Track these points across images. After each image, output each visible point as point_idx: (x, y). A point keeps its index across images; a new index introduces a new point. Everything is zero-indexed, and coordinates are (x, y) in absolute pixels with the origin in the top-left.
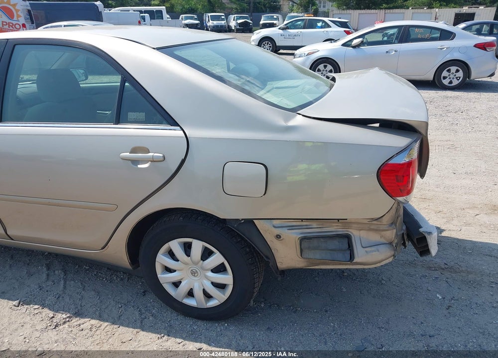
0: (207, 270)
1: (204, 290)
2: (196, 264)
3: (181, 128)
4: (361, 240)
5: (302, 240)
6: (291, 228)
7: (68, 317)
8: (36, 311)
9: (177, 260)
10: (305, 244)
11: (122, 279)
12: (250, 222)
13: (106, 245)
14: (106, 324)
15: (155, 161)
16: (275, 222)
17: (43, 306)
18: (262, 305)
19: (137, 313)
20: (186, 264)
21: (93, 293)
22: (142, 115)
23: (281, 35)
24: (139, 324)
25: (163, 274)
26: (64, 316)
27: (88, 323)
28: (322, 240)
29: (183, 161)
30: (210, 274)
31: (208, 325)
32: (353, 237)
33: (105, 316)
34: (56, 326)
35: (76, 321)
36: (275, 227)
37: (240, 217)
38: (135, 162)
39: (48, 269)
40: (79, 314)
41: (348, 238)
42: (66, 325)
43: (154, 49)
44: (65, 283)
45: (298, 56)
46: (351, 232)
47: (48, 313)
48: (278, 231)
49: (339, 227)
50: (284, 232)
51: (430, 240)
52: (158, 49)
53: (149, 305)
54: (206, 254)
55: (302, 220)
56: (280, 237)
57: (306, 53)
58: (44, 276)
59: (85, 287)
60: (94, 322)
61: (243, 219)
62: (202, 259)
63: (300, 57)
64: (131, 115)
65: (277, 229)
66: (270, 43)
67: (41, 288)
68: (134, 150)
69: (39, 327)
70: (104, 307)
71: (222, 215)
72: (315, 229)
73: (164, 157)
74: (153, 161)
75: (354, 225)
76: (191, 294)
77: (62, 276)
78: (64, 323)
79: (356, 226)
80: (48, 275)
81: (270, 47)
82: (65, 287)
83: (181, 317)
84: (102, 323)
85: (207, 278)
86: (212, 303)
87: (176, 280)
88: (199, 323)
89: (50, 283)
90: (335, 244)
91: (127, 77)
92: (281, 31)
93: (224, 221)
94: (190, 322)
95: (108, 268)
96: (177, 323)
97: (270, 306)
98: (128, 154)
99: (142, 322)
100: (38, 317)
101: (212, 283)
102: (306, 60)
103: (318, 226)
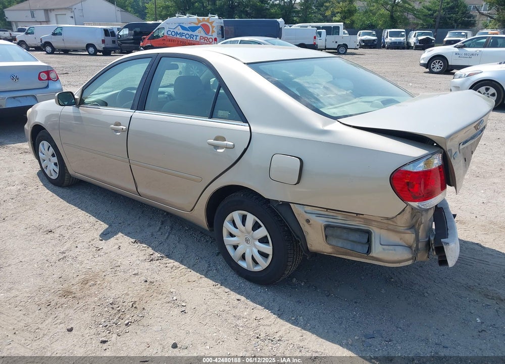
0: (255, 239)
1: (252, 256)
2: (249, 233)
3: (249, 124)
4: (380, 238)
5: (327, 227)
6: (319, 215)
7: (161, 257)
8: (143, 249)
9: (237, 228)
10: (330, 232)
11: (207, 241)
12: (287, 205)
13: (194, 208)
14: (184, 267)
15: (228, 148)
16: (307, 209)
17: (149, 246)
18: (302, 284)
19: (207, 265)
20: (242, 232)
21: (184, 246)
22: (227, 113)
23: (456, 54)
24: (204, 273)
25: (227, 237)
26: (159, 255)
27: (172, 263)
28: (345, 231)
29: (246, 150)
30: (257, 243)
31: (253, 286)
32: (373, 234)
33: (186, 262)
34: (152, 260)
35: (166, 260)
36: (306, 212)
37: (279, 199)
38: (217, 147)
39: (162, 224)
40: (168, 256)
41: (369, 233)
42: (158, 262)
43: (245, 63)
44: (168, 236)
45: (458, 77)
46: (372, 229)
47: (150, 251)
48: (308, 216)
49: (361, 223)
50: (313, 218)
51: (447, 250)
52: (248, 64)
53: (218, 262)
54: (256, 227)
55: (327, 209)
56: (309, 222)
57: (467, 74)
58: (158, 228)
59: (180, 240)
60: (177, 264)
61: (281, 201)
62: (252, 230)
63: (460, 77)
64: (221, 113)
65: (307, 214)
66: (441, 62)
67: (152, 235)
68: (217, 139)
69: (140, 258)
70: (187, 256)
71: (266, 195)
72: (339, 220)
73: (234, 145)
74: (227, 147)
75: (374, 223)
76: (243, 257)
77: (169, 230)
78: (157, 260)
79: (376, 223)
80: (160, 228)
81: (441, 66)
82: (167, 238)
83: (235, 276)
84: (181, 265)
85: (255, 246)
86: (257, 269)
87: (235, 243)
88: (248, 283)
89: (159, 233)
90: (355, 237)
91: (222, 84)
92: (457, 50)
93: (268, 201)
94: (241, 280)
95: (201, 232)
96: (232, 279)
97: (309, 287)
98: (212, 140)
99: (207, 272)
100: (143, 252)
101: (259, 251)
102: (466, 81)
103: (343, 219)
